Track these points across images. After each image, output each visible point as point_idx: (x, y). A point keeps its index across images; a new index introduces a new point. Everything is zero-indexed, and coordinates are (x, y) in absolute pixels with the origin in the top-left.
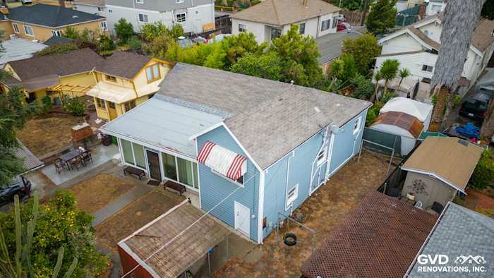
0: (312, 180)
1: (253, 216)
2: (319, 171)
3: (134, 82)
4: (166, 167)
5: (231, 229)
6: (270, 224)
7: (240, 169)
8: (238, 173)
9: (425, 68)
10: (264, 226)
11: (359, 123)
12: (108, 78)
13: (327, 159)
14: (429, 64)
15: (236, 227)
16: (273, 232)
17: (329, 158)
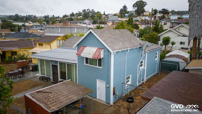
0: (138, 77)
1: (108, 86)
2: (141, 72)
3: (51, 45)
4: (61, 72)
5: (94, 99)
6: (117, 93)
7: (100, 53)
8: (99, 55)
9: (181, 43)
10: (114, 94)
11: (157, 55)
12: (39, 45)
13: (144, 67)
14: (182, 41)
15: (98, 98)
16: (119, 100)
17: (146, 67)
